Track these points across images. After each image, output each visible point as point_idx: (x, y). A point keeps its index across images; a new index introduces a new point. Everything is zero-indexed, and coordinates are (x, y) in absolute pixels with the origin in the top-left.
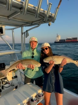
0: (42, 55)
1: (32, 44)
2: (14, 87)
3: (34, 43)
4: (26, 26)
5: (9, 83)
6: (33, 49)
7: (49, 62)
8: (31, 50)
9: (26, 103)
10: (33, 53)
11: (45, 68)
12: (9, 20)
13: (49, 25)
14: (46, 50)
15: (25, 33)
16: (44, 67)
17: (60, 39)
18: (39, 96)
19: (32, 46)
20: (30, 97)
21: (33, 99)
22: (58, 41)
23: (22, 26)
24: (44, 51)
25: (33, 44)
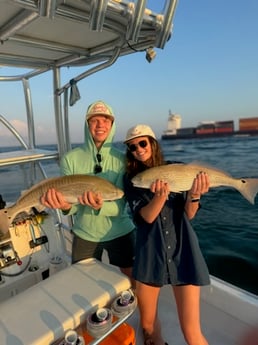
0: (132, 166)
1: (94, 126)
2: (39, 273)
3: (102, 122)
4: (68, 65)
5: (20, 263)
6: (99, 144)
7: (152, 186)
8: (92, 147)
9: (75, 330)
10: (99, 156)
11: (139, 208)
12: (2, 42)
13: (149, 58)
14: (140, 149)
15: (65, 89)
16: (135, 204)
17: (179, 126)
18: (118, 302)
19: (96, 131)
20: (88, 308)
21: (98, 313)
22: (174, 133)
23: (54, 65)
24: (135, 153)
25: (98, 127)
